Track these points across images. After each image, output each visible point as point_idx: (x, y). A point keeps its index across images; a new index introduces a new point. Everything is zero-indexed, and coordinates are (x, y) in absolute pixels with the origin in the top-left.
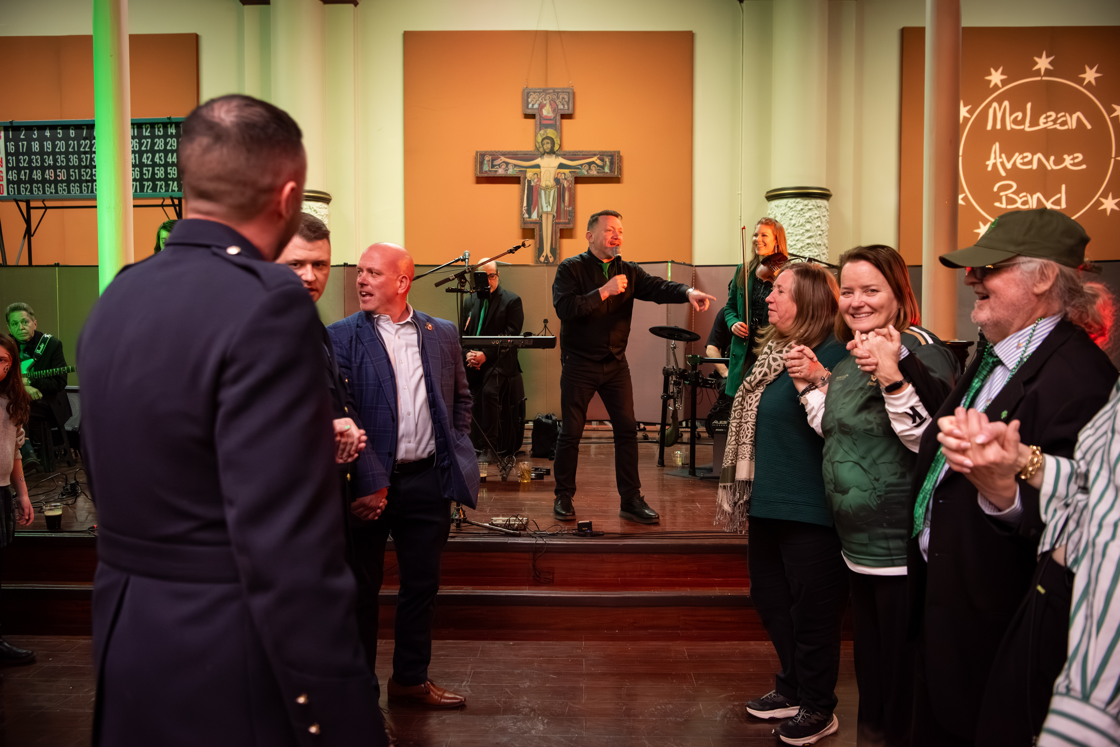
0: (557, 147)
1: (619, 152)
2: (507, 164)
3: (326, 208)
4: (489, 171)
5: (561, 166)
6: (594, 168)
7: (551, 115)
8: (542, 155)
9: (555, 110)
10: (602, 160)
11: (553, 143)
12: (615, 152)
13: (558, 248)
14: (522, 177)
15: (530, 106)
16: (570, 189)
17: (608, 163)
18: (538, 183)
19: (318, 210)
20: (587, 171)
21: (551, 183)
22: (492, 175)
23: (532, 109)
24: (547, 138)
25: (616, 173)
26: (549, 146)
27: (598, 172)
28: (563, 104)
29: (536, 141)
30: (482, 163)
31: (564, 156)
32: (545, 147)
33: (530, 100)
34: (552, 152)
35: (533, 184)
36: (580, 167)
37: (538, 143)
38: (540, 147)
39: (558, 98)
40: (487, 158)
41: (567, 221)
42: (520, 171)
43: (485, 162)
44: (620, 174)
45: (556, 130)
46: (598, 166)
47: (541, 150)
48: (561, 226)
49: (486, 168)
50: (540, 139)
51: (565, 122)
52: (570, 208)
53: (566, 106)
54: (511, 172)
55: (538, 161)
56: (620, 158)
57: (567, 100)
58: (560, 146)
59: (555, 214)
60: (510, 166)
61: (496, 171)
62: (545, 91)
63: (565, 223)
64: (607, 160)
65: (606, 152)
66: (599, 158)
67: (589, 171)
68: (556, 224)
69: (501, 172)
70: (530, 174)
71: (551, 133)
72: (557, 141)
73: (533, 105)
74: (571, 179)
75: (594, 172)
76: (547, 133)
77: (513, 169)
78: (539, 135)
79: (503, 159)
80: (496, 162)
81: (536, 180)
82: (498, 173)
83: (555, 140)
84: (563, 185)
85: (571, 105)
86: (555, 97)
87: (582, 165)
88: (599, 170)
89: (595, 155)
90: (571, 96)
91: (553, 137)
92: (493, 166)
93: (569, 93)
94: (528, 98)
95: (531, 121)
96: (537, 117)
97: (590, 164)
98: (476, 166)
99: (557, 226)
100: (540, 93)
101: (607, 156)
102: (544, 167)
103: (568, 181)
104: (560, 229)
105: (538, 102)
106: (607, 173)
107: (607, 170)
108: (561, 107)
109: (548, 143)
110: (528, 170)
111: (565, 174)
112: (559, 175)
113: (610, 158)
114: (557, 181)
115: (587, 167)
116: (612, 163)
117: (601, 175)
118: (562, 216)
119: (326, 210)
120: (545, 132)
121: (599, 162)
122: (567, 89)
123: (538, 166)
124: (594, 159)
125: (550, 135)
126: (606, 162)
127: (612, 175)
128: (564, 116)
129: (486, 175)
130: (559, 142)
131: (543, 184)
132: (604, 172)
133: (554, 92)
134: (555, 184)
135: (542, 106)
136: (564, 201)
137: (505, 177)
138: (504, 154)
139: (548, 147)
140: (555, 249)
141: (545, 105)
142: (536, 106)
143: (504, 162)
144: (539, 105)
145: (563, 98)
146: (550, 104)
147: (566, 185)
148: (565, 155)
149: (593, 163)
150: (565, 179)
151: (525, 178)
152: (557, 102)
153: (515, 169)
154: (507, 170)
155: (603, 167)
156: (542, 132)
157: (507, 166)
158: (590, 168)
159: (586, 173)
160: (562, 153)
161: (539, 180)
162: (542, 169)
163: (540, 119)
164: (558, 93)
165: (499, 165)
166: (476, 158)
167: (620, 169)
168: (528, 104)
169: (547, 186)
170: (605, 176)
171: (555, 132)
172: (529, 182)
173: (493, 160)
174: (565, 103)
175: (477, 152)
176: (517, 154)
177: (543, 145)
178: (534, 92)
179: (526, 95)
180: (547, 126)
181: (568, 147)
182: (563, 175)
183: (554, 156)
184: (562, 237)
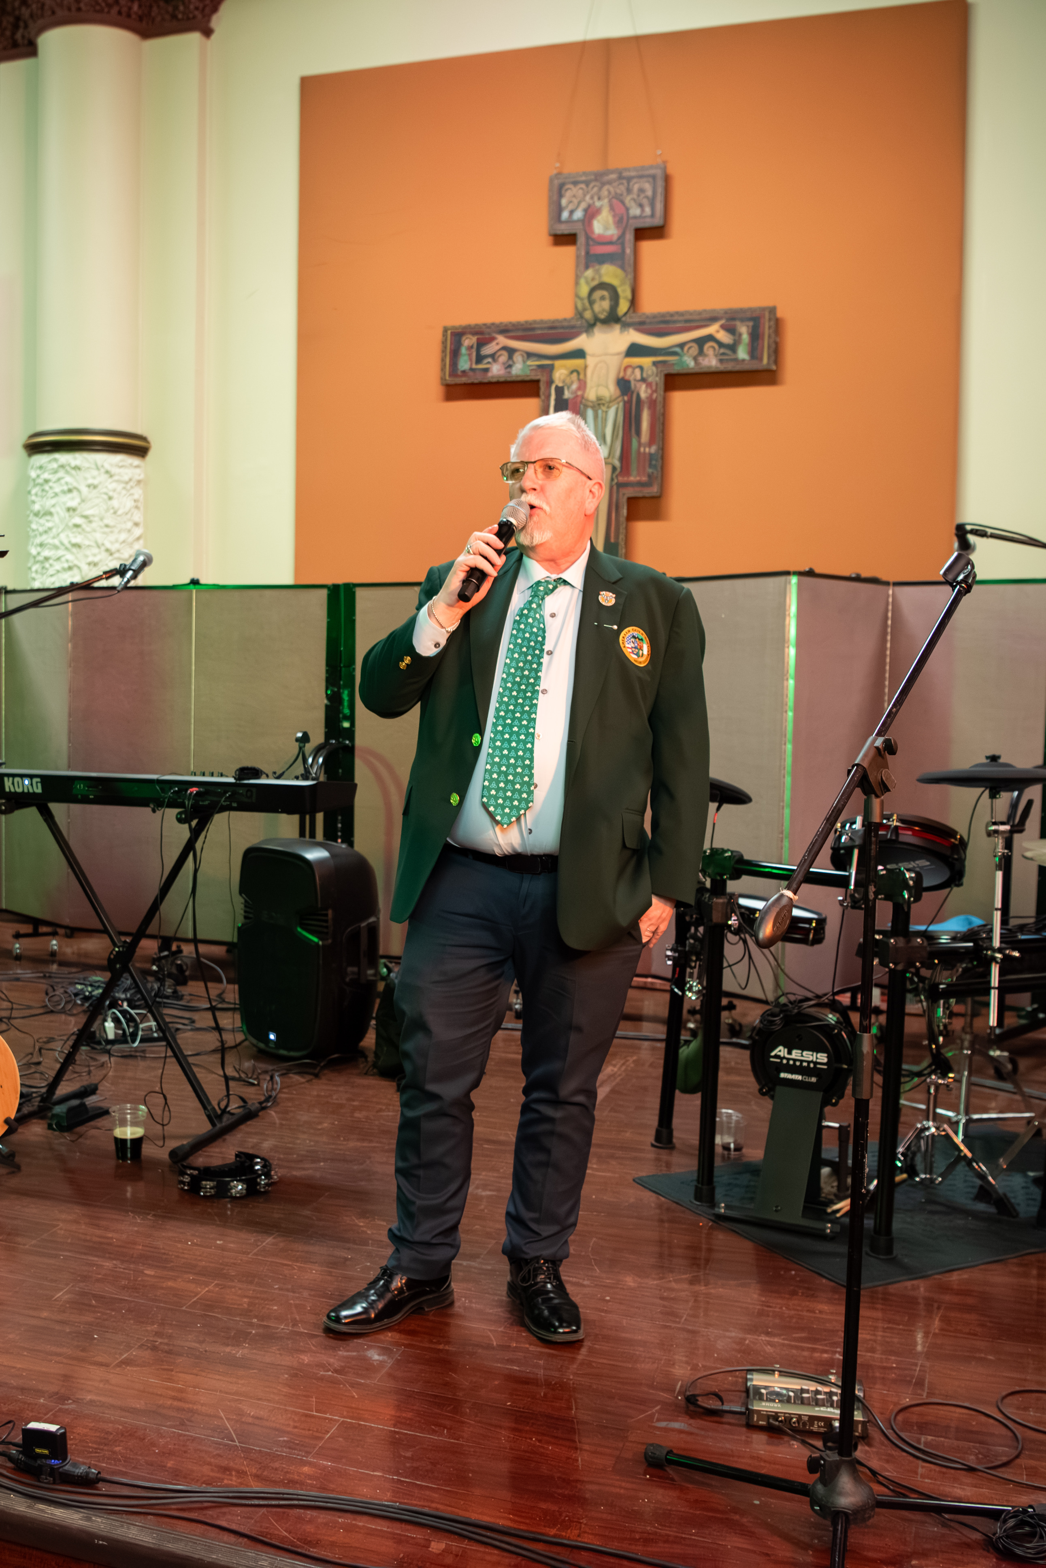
0: (623, 307)
1: (773, 310)
2: (511, 352)
3: (137, 467)
4: (471, 369)
5: (634, 350)
6: (711, 352)
7: (612, 232)
8: (589, 327)
9: (620, 221)
10: (731, 330)
11: (615, 298)
12: (763, 309)
13: (622, 543)
14: (543, 379)
15: (565, 215)
16: (652, 403)
17: (745, 337)
18: (579, 393)
19: (114, 470)
20: (695, 359)
21: (610, 390)
22: (478, 378)
23: (569, 221)
24: (602, 286)
25: (765, 361)
26: (606, 304)
27: (721, 361)
28: (641, 206)
29: (577, 296)
30: (455, 354)
31: (642, 326)
32: (597, 308)
33: (564, 202)
34: (612, 319)
35: (567, 395)
36: (678, 350)
37: (581, 299)
38: (585, 309)
39: (629, 191)
40: (469, 341)
41: (644, 479)
42: (540, 367)
43: (463, 350)
44: (776, 362)
45: (622, 267)
46: (721, 344)
47: (588, 315)
48: (630, 492)
49: (464, 364)
50: (584, 290)
51: (648, 247)
52: (653, 449)
53: (648, 210)
54: (519, 369)
55: (580, 342)
56: (778, 325)
57: (649, 193)
58: (634, 302)
59: (617, 464)
60: (518, 358)
61: (486, 370)
62: (599, 178)
63: (641, 484)
64: (744, 331)
65: (742, 311)
66: (723, 327)
67: (700, 359)
68: (620, 485)
69: (496, 370)
70: (561, 373)
71: (610, 273)
72: (625, 293)
73: (572, 212)
74: (657, 379)
75: (711, 361)
76: (600, 276)
77: (524, 362)
78: (582, 281)
79: (503, 340)
80: (488, 350)
81: (574, 386)
82: (490, 374)
83: (619, 290)
84: (638, 395)
85: (659, 206)
86: (622, 189)
87: (682, 345)
88: (723, 354)
89: (713, 319)
90: (660, 184)
91: (615, 282)
92: (480, 359)
93: (654, 177)
94: (561, 196)
95: (568, 252)
96: (581, 240)
97: (701, 342)
98: (443, 360)
99: (622, 491)
100: (587, 183)
101: (742, 320)
102: (593, 355)
103: (649, 385)
104: (630, 499)
105: (583, 205)
106: (743, 360)
107: (742, 354)
108: (635, 211)
109: (603, 298)
110: (557, 363)
111: (641, 368)
112: (629, 371)
113: (751, 324)
114: (624, 385)
115: (695, 350)
116: (755, 336)
117: (729, 367)
118: (634, 466)
119: (138, 471)
120: (597, 272)
121: (724, 337)
122: (651, 167)
123: (580, 354)
124: (713, 329)
125: (607, 279)
126: (740, 335)
127: (755, 365)
128: (642, 234)
129: (464, 380)
130: (629, 294)
131: (591, 394)
132: (736, 360)
133: (620, 177)
134: (618, 393)
135: (591, 214)
136: (638, 433)
137: (506, 383)
138: (506, 330)
139: (603, 306)
140: (616, 545)
141: (598, 211)
142: (578, 214)
143: (505, 348)
144: (586, 211)
145: (641, 190)
146: (612, 208)
147: (643, 395)
148: (642, 323)
149: (710, 338)
150: (643, 380)
151: (550, 382)
152: (628, 200)
153: (529, 363)
154: (510, 366)
155: (733, 348)
156: (589, 273)
157: (510, 357)
158: (701, 352)
159: (692, 364)
160: (637, 320)
161: (583, 385)
162: (590, 361)
163: (587, 244)
164: (629, 179)
165: (493, 356)
166: (444, 343)
167: (777, 352)
168: (560, 209)
169: (599, 399)
170: (738, 368)
171: (619, 271)
172: (560, 391)
173: (481, 344)
174: (645, 202)
175: (445, 330)
176: (533, 329)
177: (591, 303)
178: (575, 183)
179: (558, 189)
180: (602, 259)
181: (650, 305)
182: (638, 372)
183: (617, 327)
184: (632, 517)
